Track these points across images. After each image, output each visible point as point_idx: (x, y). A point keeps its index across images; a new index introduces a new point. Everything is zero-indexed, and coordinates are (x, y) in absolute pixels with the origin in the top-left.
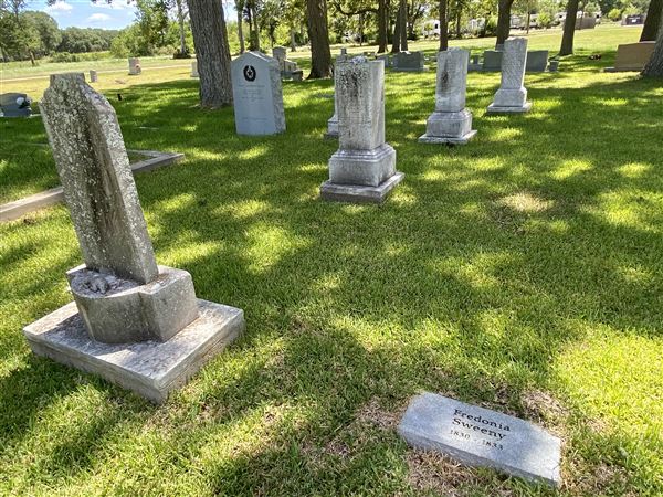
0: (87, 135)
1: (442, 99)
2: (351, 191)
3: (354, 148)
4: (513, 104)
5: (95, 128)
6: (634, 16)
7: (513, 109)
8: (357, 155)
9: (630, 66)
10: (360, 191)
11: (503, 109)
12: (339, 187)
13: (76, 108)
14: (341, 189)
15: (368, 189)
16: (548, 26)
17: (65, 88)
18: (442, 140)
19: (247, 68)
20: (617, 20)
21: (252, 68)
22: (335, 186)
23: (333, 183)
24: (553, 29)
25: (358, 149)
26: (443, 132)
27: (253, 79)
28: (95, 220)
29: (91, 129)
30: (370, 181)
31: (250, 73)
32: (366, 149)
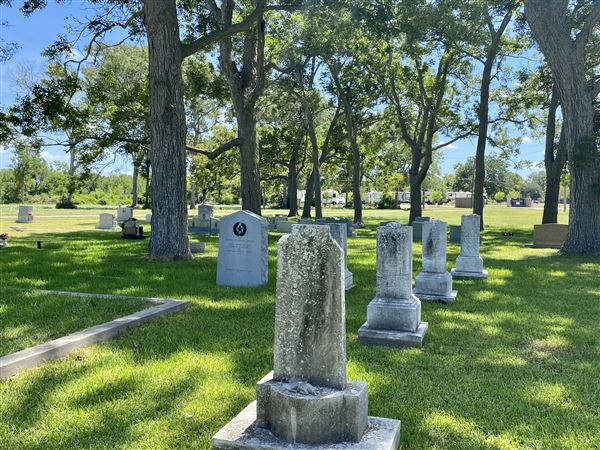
0: (322, 268)
1: (429, 261)
2: (391, 335)
3: (390, 297)
4: (474, 270)
5: (332, 263)
6: (518, 199)
7: (474, 275)
8: (396, 304)
9: (552, 244)
10: (399, 336)
11: (466, 274)
12: (379, 332)
13: (319, 248)
14: (380, 334)
15: (406, 334)
16: (440, 203)
17: (313, 234)
18: (433, 298)
19: (238, 224)
20: (502, 201)
21: (243, 224)
22: (373, 331)
23: (370, 327)
24: (444, 206)
25: (395, 298)
26: (432, 290)
27: (242, 235)
28: (303, 335)
29: (328, 264)
30: (409, 326)
31: (240, 229)
32: (402, 298)
